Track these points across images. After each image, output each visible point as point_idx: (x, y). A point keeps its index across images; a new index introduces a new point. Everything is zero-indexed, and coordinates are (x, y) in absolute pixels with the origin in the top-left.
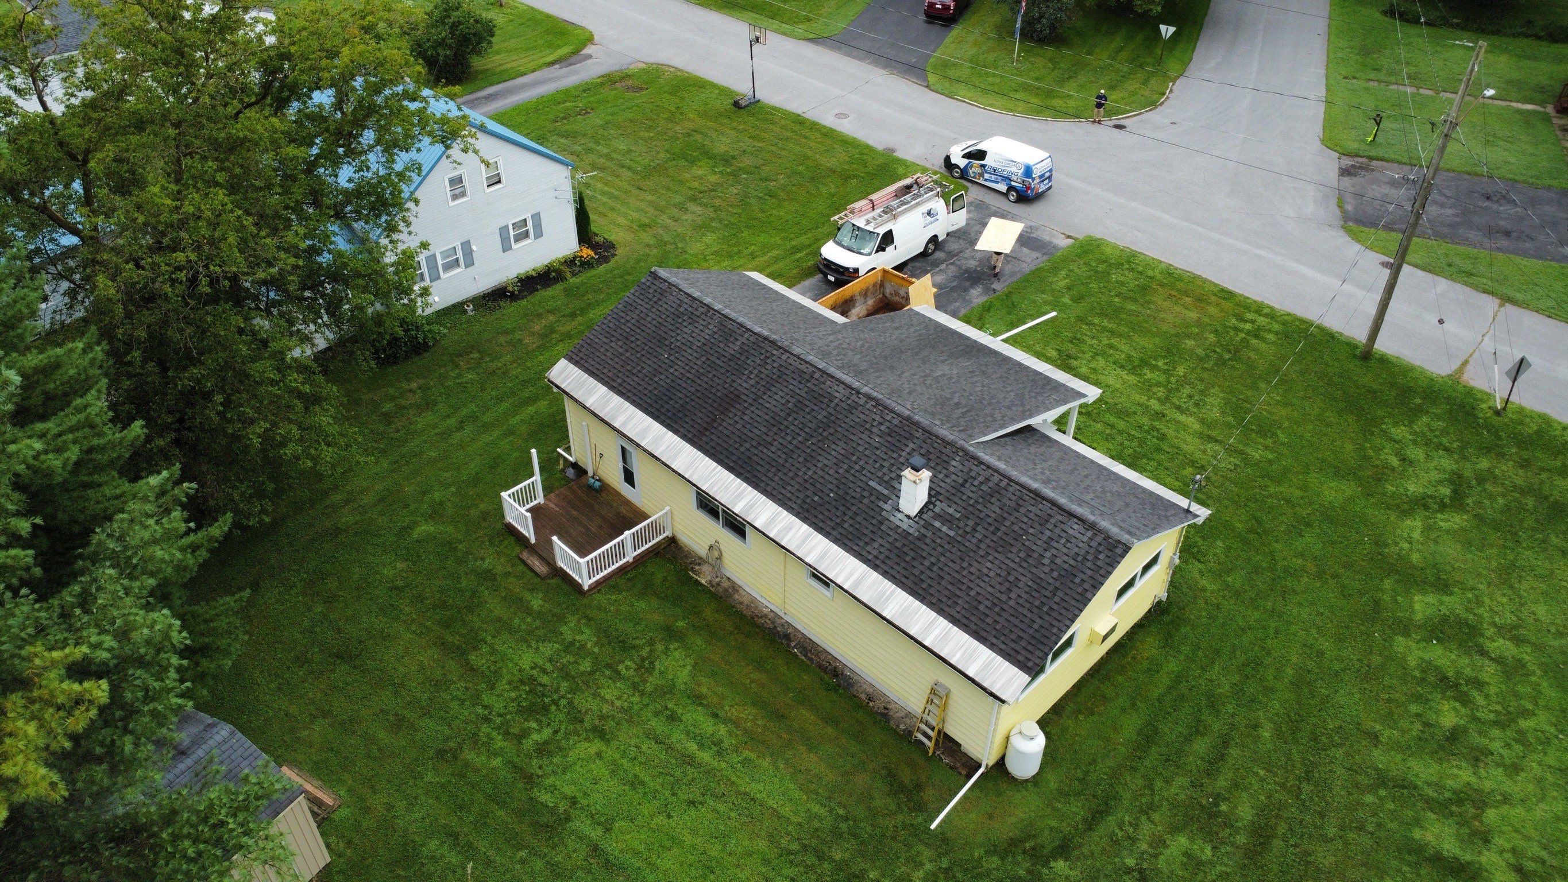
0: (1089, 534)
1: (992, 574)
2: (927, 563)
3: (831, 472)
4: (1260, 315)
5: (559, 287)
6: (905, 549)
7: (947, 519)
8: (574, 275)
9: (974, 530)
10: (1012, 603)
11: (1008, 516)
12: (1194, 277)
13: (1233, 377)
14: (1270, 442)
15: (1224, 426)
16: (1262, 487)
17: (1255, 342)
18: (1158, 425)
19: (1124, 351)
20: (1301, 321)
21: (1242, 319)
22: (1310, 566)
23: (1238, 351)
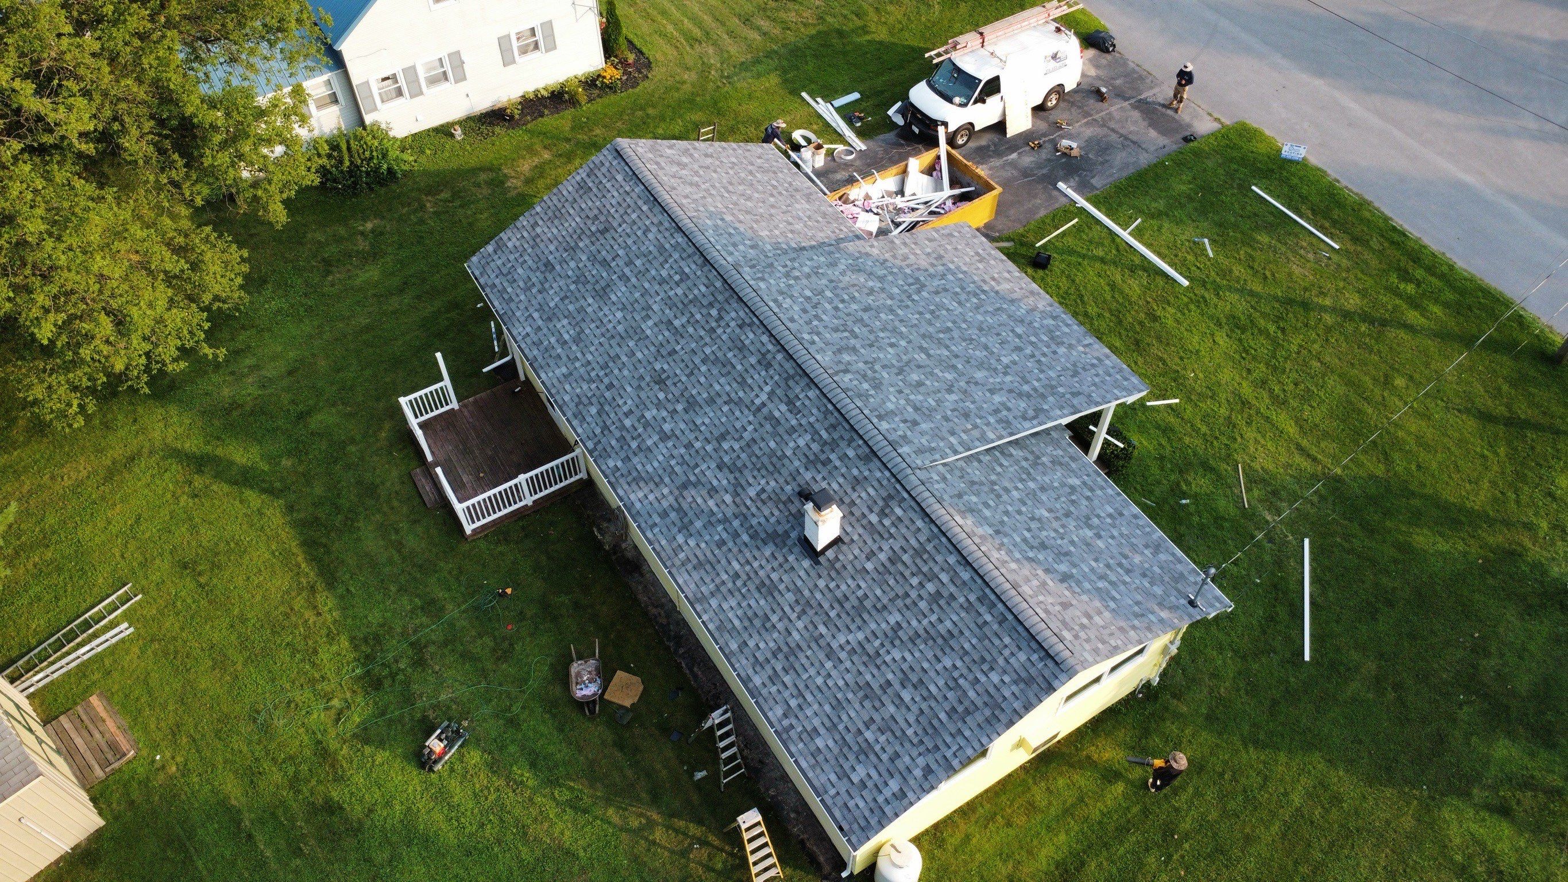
4: (1433, 275)
5: (569, 113)
8: (590, 101)
11: (931, 587)
12: (1364, 204)
13: (1364, 363)
14: (1380, 470)
15: (1326, 435)
16: (1346, 537)
17: (1413, 316)
18: (1239, 419)
19: (1234, 303)
20: (1486, 292)
21: (1405, 276)
22: (1371, 666)
23: (1384, 323)
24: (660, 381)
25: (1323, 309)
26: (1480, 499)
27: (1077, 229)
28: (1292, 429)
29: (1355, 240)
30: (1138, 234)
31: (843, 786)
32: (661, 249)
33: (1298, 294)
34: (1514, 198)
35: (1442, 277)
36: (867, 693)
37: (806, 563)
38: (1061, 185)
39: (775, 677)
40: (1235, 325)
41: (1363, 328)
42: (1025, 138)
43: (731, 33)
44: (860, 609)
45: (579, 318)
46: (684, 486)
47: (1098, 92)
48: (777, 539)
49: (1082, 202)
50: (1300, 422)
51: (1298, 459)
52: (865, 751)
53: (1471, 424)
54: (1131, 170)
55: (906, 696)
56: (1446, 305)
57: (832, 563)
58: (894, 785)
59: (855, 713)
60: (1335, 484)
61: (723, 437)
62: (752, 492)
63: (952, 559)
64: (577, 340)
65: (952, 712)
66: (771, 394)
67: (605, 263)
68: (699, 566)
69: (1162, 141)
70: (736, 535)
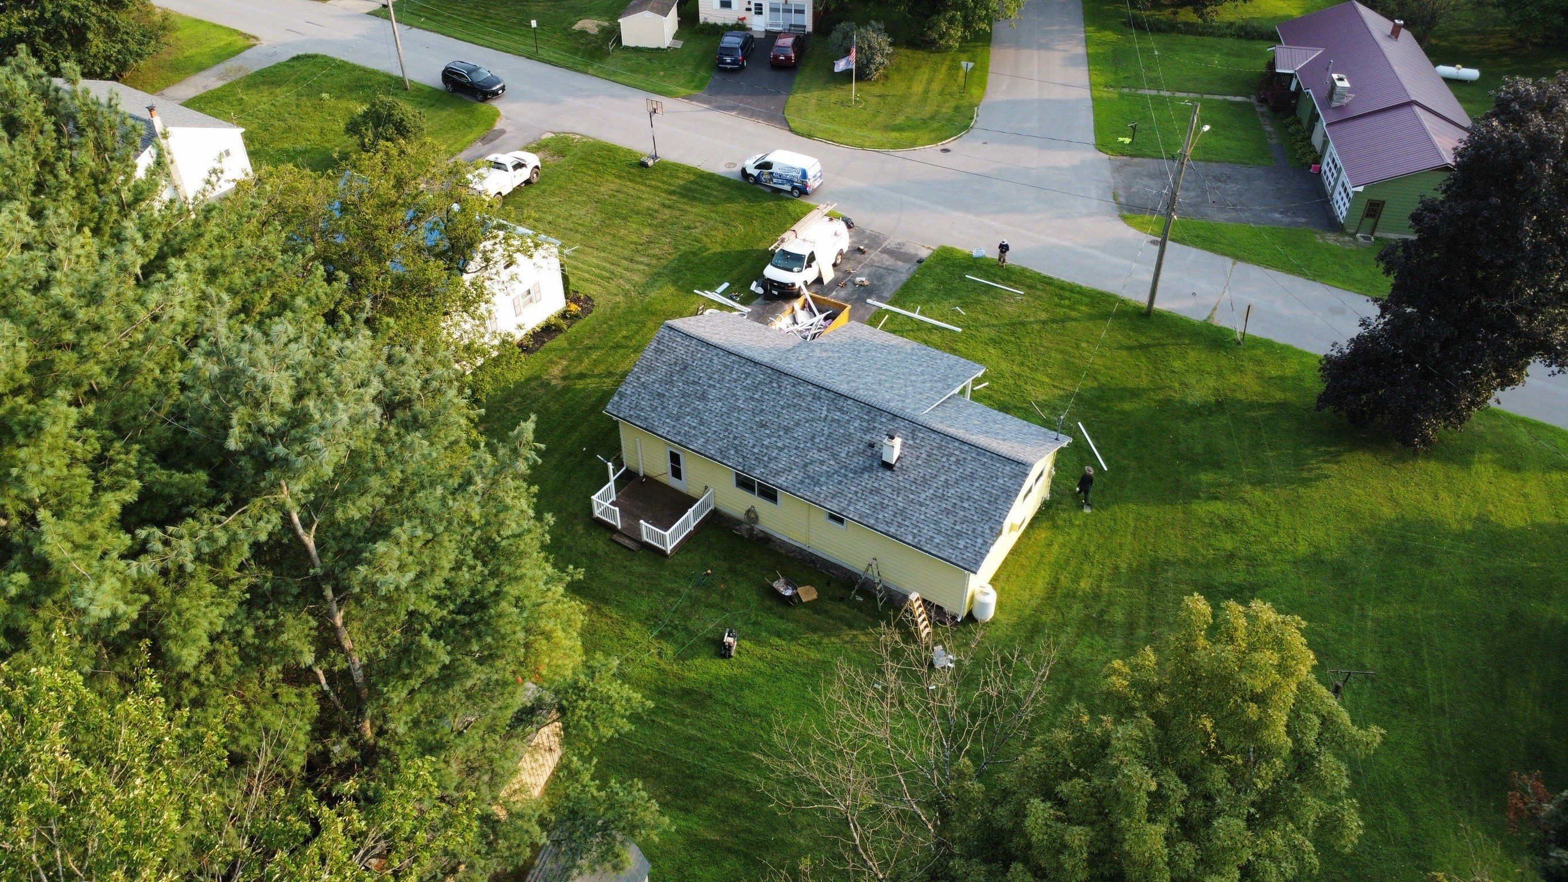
5: (562, 338)
8: (568, 326)
11: (953, 459)
12: (1024, 270)
13: (1063, 341)
14: (1095, 384)
15: (1063, 377)
16: (1095, 416)
17: (1073, 314)
18: (1020, 383)
19: (987, 333)
20: (1102, 294)
21: (1061, 297)
22: (1134, 464)
23: (1063, 321)
24: (763, 425)
25: (1031, 323)
26: (1144, 382)
27: (890, 320)
28: (1047, 380)
29: (1030, 287)
30: (922, 313)
31: (957, 552)
32: (726, 366)
33: (1015, 320)
34: (1092, 247)
35: (1079, 293)
36: (948, 512)
37: (888, 473)
38: (869, 301)
39: (900, 525)
40: (995, 342)
41: (1055, 326)
42: (835, 283)
43: (627, 269)
44: (924, 480)
45: (696, 413)
46: (806, 465)
47: (859, 249)
48: (869, 469)
49: (885, 306)
50: (1048, 376)
51: (1056, 392)
52: (959, 534)
53: (1125, 353)
54: (900, 284)
55: (966, 505)
56: (1087, 305)
57: (901, 468)
58: (980, 541)
59: (946, 522)
60: (1079, 397)
61: (813, 438)
62: (843, 455)
63: (957, 444)
64: (702, 423)
65: (989, 503)
66: (828, 410)
67: (694, 383)
68: (834, 496)
69: (907, 266)
70: (846, 476)
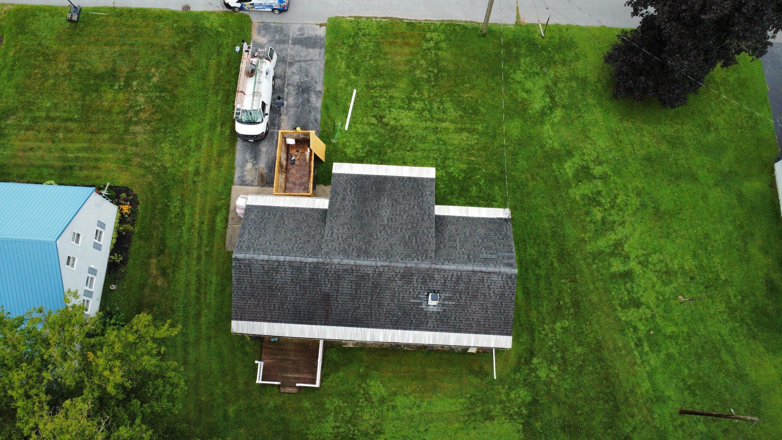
0: (500, 276)
1: (477, 309)
2: (453, 319)
3: (392, 305)
4: (432, 32)
5: (135, 239)
6: (442, 318)
7: (449, 299)
8: (133, 225)
9: (461, 297)
10: (490, 315)
69: (317, 51)
